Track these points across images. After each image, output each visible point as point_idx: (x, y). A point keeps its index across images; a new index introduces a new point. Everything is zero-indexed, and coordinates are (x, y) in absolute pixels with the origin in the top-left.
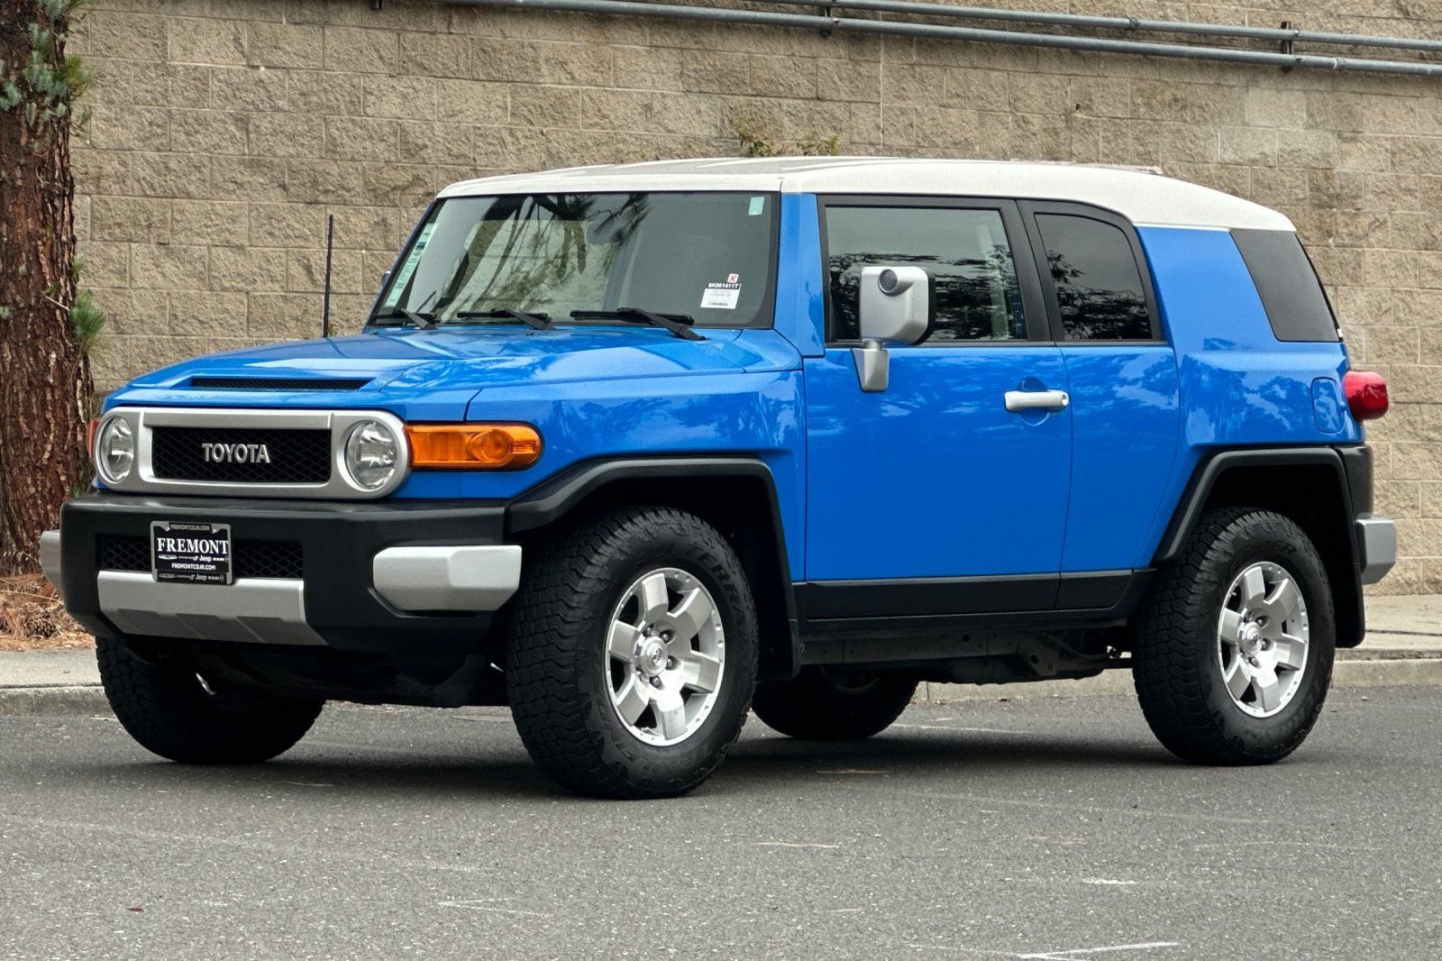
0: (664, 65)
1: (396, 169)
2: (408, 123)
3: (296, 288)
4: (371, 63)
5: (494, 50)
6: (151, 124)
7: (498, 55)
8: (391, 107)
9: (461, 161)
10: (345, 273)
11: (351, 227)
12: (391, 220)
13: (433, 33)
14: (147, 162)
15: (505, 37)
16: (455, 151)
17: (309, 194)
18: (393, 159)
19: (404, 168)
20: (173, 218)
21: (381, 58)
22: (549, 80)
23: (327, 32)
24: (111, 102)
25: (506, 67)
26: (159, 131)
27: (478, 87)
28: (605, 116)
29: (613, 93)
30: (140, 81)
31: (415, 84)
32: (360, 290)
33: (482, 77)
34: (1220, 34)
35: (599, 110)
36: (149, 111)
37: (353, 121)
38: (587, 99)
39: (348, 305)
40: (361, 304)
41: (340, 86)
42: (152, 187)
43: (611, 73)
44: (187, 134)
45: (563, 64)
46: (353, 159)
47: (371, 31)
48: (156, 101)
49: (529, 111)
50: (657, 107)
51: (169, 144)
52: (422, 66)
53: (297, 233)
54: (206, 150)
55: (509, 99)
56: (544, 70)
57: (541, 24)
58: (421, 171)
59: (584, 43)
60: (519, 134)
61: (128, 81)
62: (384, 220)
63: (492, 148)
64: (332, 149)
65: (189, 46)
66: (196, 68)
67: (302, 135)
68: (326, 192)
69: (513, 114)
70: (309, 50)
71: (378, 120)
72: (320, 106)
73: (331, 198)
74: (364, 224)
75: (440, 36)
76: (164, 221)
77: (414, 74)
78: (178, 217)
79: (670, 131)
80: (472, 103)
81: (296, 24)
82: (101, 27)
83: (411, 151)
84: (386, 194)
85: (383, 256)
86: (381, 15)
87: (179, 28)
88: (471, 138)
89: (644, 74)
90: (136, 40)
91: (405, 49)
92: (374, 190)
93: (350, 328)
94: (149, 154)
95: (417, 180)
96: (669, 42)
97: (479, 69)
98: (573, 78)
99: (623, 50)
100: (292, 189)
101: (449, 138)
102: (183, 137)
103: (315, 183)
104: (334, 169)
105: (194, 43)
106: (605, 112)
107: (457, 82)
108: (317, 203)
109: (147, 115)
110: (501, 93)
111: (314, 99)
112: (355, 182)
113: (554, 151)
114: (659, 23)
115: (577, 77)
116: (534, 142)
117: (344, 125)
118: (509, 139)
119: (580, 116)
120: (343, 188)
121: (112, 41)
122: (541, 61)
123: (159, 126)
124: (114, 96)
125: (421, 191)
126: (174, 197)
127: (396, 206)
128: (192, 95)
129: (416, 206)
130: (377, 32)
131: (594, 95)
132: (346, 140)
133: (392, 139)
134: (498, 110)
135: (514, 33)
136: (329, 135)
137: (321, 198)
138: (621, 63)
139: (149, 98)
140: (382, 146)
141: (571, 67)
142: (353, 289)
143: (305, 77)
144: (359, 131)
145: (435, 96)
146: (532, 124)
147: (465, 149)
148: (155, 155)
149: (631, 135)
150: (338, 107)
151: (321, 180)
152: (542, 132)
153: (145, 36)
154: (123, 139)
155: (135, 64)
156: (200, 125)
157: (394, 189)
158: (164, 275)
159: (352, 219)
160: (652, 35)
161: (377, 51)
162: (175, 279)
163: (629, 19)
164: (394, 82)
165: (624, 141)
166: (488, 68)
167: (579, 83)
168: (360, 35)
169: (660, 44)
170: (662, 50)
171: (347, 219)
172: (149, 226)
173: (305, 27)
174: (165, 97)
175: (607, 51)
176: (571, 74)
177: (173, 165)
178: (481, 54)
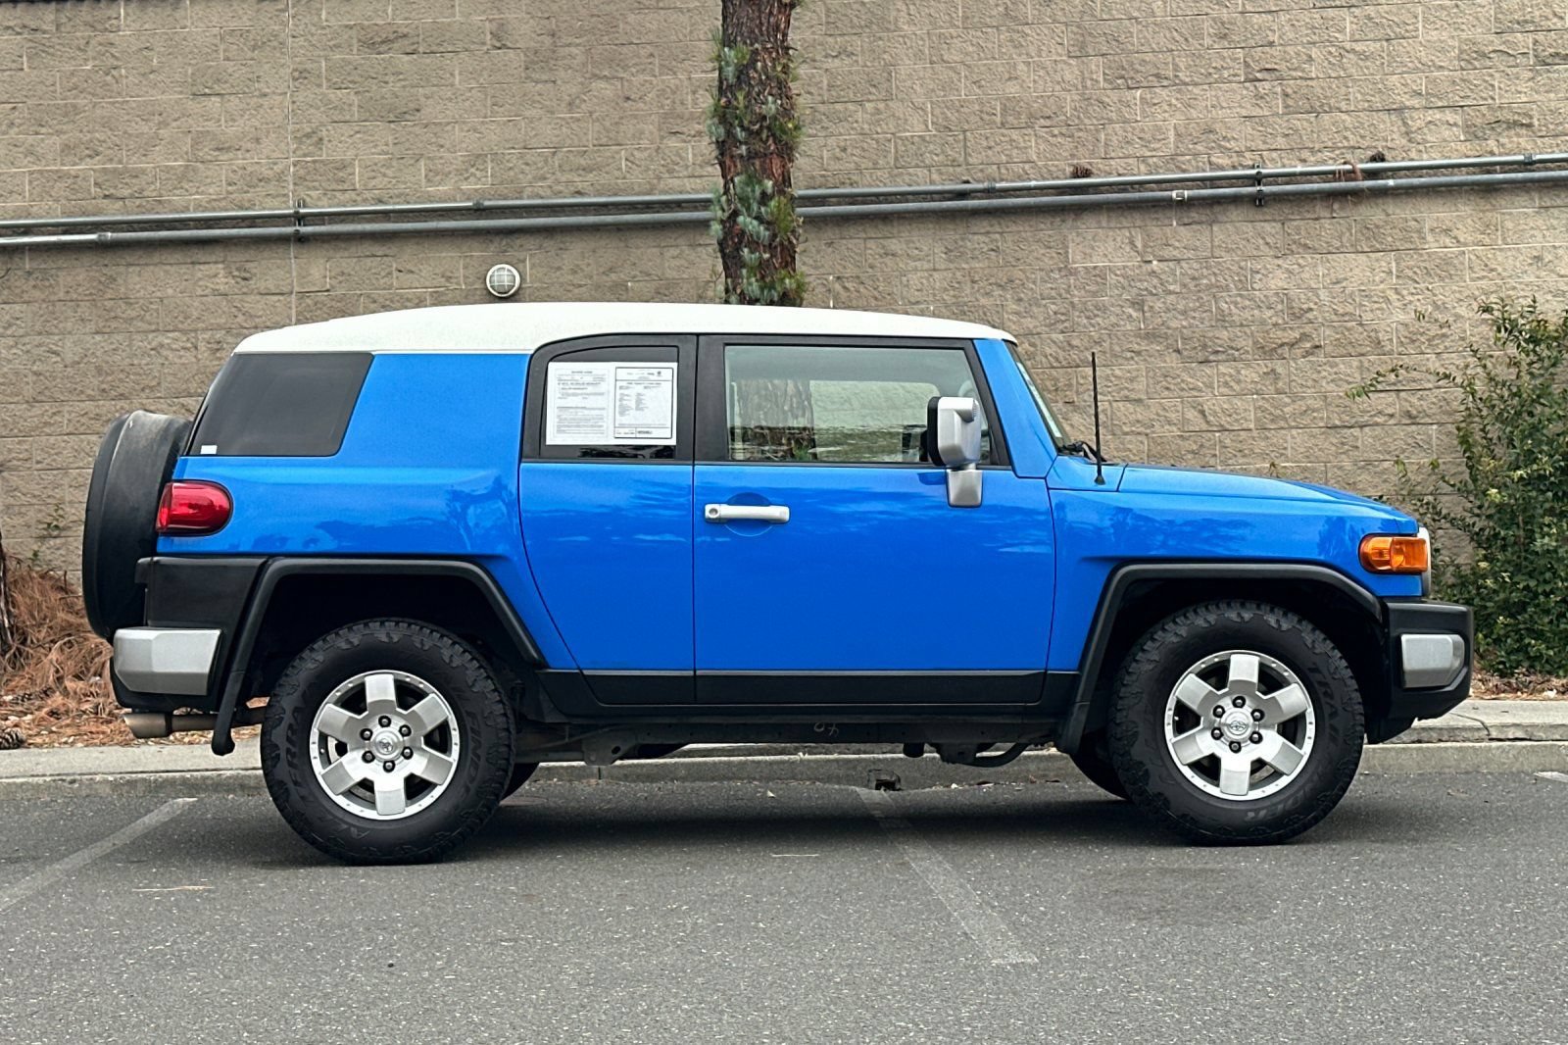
0: (1555, 222)
1: (1284, 329)
2: (1293, 292)
3: (1192, 428)
4: (1258, 248)
5: (1377, 227)
6: (1055, 313)
7: (1382, 231)
8: (1278, 281)
9: (1346, 318)
10: (1237, 414)
11: (1242, 378)
12: (1279, 370)
13: (1317, 219)
14: (1054, 342)
15: (1388, 215)
16: (1341, 311)
17: (1201, 356)
18: (1280, 322)
19: (1291, 329)
20: (1078, 383)
21: (1267, 244)
22: (1432, 245)
23: (1215, 228)
24: (1020, 300)
25: (1390, 239)
26: (1063, 318)
27: (1362, 258)
28: (1492, 270)
29: (1501, 250)
30: (1046, 282)
31: (1301, 261)
32: (1252, 426)
33: (1366, 249)
35: (1486, 265)
36: (1054, 303)
37: (1241, 296)
38: (1473, 257)
39: (1241, 439)
40: (1253, 438)
41: (1228, 269)
42: (1057, 360)
43: (1499, 233)
44: (1088, 318)
45: (1447, 231)
46: (1242, 325)
47: (1256, 223)
48: (1060, 295)
49: (1415, 273)
50: (1548, 257)
51: (1072, 327)
52: (1306, 246)
53: (1191, 386)
54: (1105, 329)
55: (1394, 264)
56: (1430, 238)
57: (1425, 201)
58: (1308, 329)
59: (1469, 212)
60: (1405, 292)
61: (1034, 283)
62: (1273, 370)
63: (1377, 306)
64: (1222, 320)
65: (1088, 251)
66: (1095, 267)
67: (1194, 311)
68: (1217, 352)
69: (1398, 277)
70: (1198, 243)
71: (1265, 293)
72: (1209, 287)
73: (1221, 357)
74: (1254, 375)
75: (1323, 221)
76: (1070, 385)
77: (1299, 253)
78: (1082, 381)
79: (1562, 276)
80: (1356, 271)
81: (1185, 225)
82: (1010, 244)
83: (1298, 315)
84: (1275, 349)
85: (1273, 399)
86: (1265, 209)
87: (1079, 239)
88: (1357, 300)
89: (1532, 232)
90: (1042, 251)
91: (1289, 234)
92: (1263, 348)
93: (1244, 456)
94: (1054, 336)
95: (1304, 337)
96: (1559, 202)
97: (1363, 244)
98: (1458, 242)
99: (1511, 214)
100: (1185, 353)
101: (1335, 301)
102: (1085, 321)
103: (1205, 347)
104: (1225, 334)
105: (1093, 248)
106: (1493, 266)
107: (1341, 255)
108: (1207, 361)
109: (1053, 307)
110: (1389, 261)
111: (1205, 281)
112: (1246, 344)
113: (1439, 303)
114: (1547, 187)
115: (1462, 240)
116: (1420, 297)
117: (1233, 299)
118: (1393, 297)
119: (1467, 271)
120: (1232, 348)
121: (1019, 255)
122: (1426, 230)
123: (1063, 314)
124: (1022, 295)
125: (1308, 345)
126: (1078, 366)
127: (1284, 358)
128: (1093, 288)
129: (1304, 357)
130: (1263, 224)
131: (1480, 254)
132: (1234, 310)
133: (1280, 307)
134: (1382, 275)
135: (1398, 211)
136: (1218, 308)
137: (1212, 358)
138: (1509, 225)
139: (1053, 293)
140: (1270, 313)
141: (1455, 232)
142: (1245, 426)
143: (1196, 266)
144: (1247, 303)
145: (1320, 268)
146: (1418, 283)
147: (1350, 309)
148: (1061, 337)
149: (1521, 283)
150: (1227, 285)
151: (1210, 343)
152: (1428, 289)
153: (1050, 248)
154: (1031, 326)
155: (1041, 270)
156: (1099, 310)
157: (1282, 345)
158: (1072, 426)
159: (1243, 372)
160: (1541, 198)
161: (1263, 238)
162: (1082, 429)
163: (1517, 188)
164: (1280, 262)
165: (1514, 288)
166: (1372, 242)
167: (1465, 245)
168: (1247, 228)
169: (1549, 204)
170: (1552, 210)
171: (1239, 372)
172: (1056, 390)
173: (1193, 226)
174: (1068, 292)
175: (1494, 217)
176: (1455, 238)
177: (1075, 342)
178: (1365, 231)
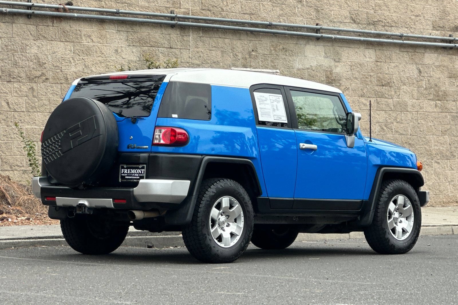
0: (122, 37)
1: (36, 71)
2: (40, 55)
3: (4, 110)
4: (28, 36)
5: (67, 32)
7: (69, 33)
8: (34, 50)
9: (57, 68)
10: (20, 105)
11: (22, 90)
12: (35, 87)
13: (48, 26)
15: (71, 27)
16: (55, 65)
17: (8, 79)
18: (35, 67)
19: (39, 70)
21: (31, 34)
22: (85, 42)
23: (14, 25)
25: (71, 37)
27: (62, 44)
28: (103, 54)
29: (105, 46)
31: (42, 43)
32: (25, 110)
33: (64, 41)
34: (297, 27)
35: (101, 52)
37: (22, 55)
38: (97, 48)
39: (21, 115)
40: (25, 115)
41: (18, 43)
43: (105, 39)
45: (89, 36)
46: (22, 67)
47: (27, 25)
49: (79, 52)
50: (119, 50)
52: (45, 37)
53: (4, 92)
55: (72, 48)
56: (84, 38)
57: (83, 23)
58: (44, 71)
59: (96, 29)
60: (76, 59)
62: (32, 87)
63: (67, 64)
64: (16, 64)
67: (6, 59)
68: (14, 78)
69: (74, 53)
70: (8, 31)
71: (30, 54)
72: (11, 50)
73: (15, 80)
74: (26, 89)
75: (50, 27)
77: (42, 39)
79: (124, 59)
80: (60, 49)
81: (3, 22)
83: (41, 65)
84: (33, 79)
85: (32, 99)
86: (31, 20)
88: (60, 61)
89: (115, 40)
91: (39, 31)
92: (29, 78)
93: (22, 123)
95: (43, 74)
96: (123, 29)
97: (62, 38)
98: (93, 41)
99: (109, 32)
100: (2, 77)
101: (53, 60)
103: (10, 75)
104: (16, 71)
106: (103, 52)
107: (56, 42)
108: (10, 81)
110: (70, 46)
111: (10, 47)
112: (23, 75)
113: (87, 65)
114: (120, 23)
115: (94, 40)
116: (80, 62)
117: (19, 56)
118: (72, 61)
119: (95, 53)
120: (19, 77)
122: (82, 35)
125: (44, 78)
127: (36, 83)
129: (42, 83)
130: (30, 26)
131: (99, 46)
132: (20, 61)
133: (35, 61)
134: (69, 51)
135: (74, 26)
136: (14, 59)
137: (12, 80)
138: (108, 36)
140: (32, 63)
141: (92, 37)
142: (22, 110)
143: (7, 40)
144: (24, 58)
145: (49, 47)
146: (80, 56)
147: (58, 64)
149: (111, 60)
150: (17, 50)
151: (12, 74)
152: (83, 59)
157: (36, 77)
159: (22, 87)
160: (118, 27)
161: (30, 32)
163: (110, 22)
164: (35, 42)
165: (109, 62)
166: (65, 38)
167: (95, 43)
168: (24, 26)
169: (120, 30)
170: (121, 32)
171: (21, 87)
173: (6, 24)
175: (103, 32)
176: (92, 39)
178: (63, 33)
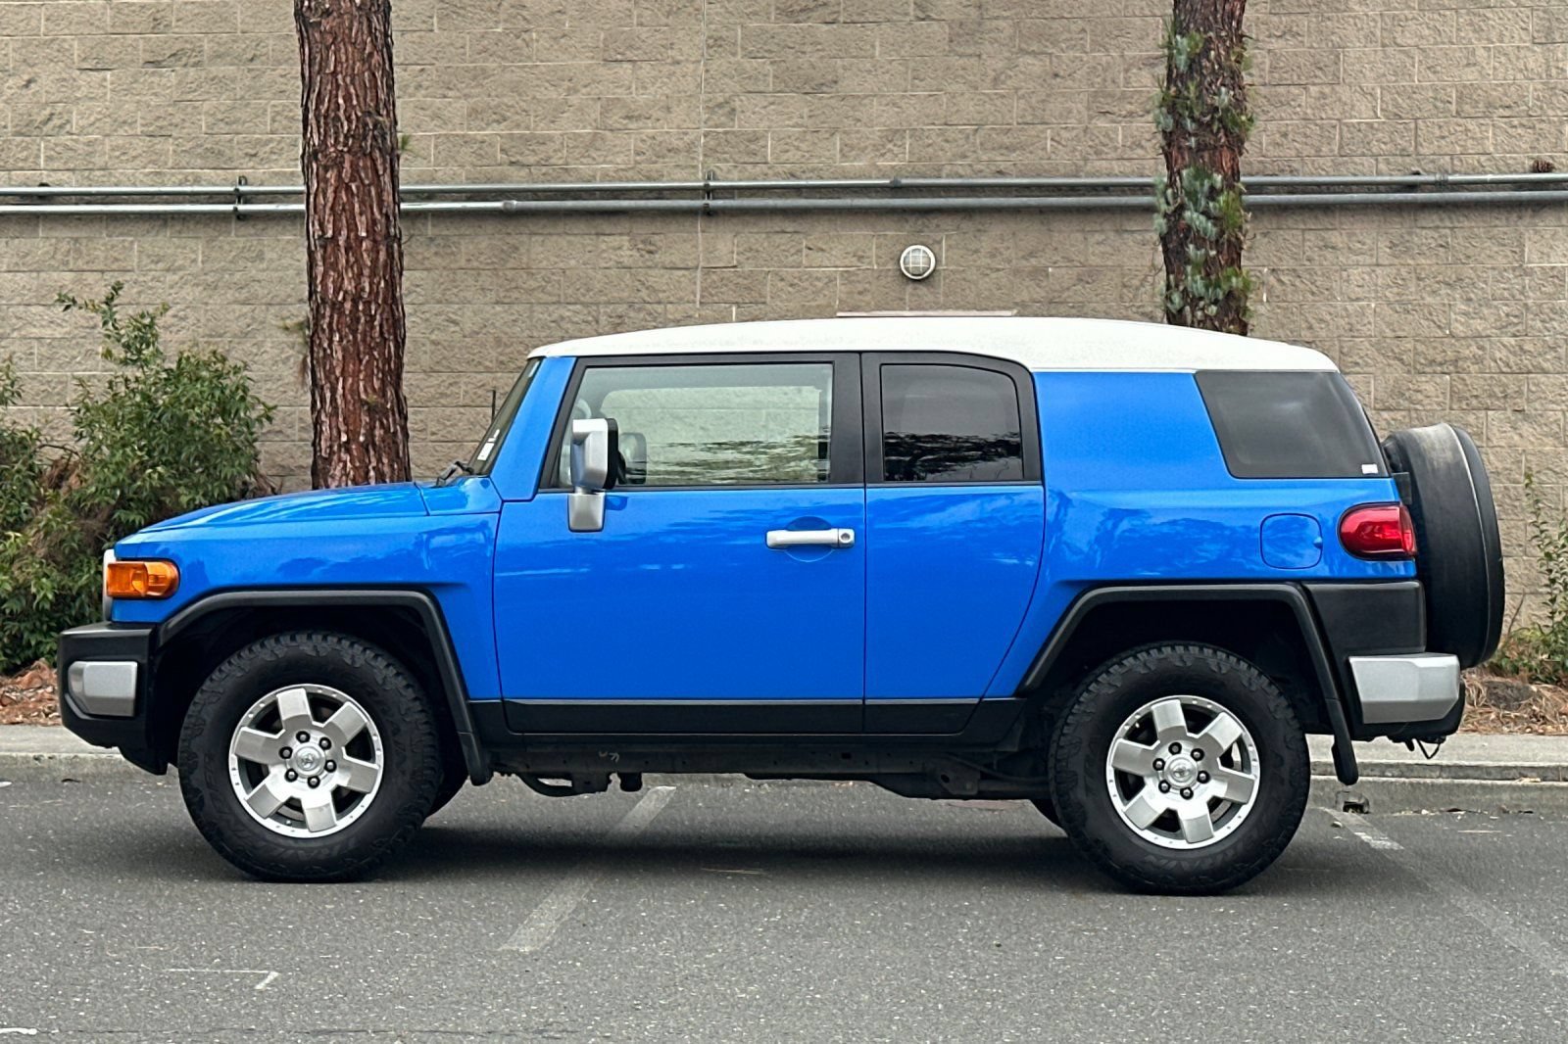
6: (1507, 315)
14: (1504, 346)
20: (1529, 390)
24: (1470, 300)
26: (1515, 320)
30: (1498, 281)
36: (1506, 305)
42: (1508, 365)
44: (1543, 321)
48: (1513, 297)
51: (1525, 330)
54: (1562, 334)
61: (1485, 282)
65: (1546, 250)
66: (1553, 268)
76: (1519, 393)
78: (1534, 389)
82: (1461, 240)
87: (1537, 238)
90: (1495, 249)
94: (1505, 340)
102: (1539, 324)
105: (1551, 248)
109: (1504, 308)
121: (1470, 252)
123: (1516, 316)
124: (1472, 296)
126: (1529, 372)
128: (1549, 289)
139: (1506, 294)
148: (1512, 341)
153: (1504, 245)
154: (1480, 328)
155: (1494, 269)
156: (1556, 313)
158: (1521, 436)
162: (1532, 439)
172: (1505, 397)
174: (1522, 293)
177: (1526, 347)
